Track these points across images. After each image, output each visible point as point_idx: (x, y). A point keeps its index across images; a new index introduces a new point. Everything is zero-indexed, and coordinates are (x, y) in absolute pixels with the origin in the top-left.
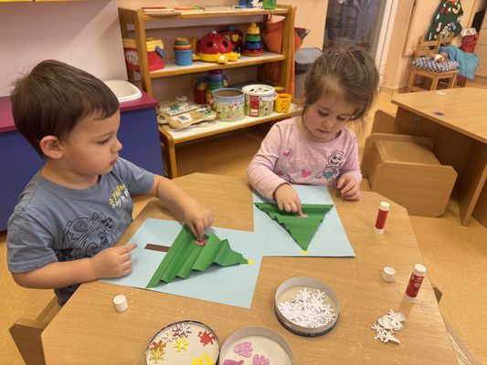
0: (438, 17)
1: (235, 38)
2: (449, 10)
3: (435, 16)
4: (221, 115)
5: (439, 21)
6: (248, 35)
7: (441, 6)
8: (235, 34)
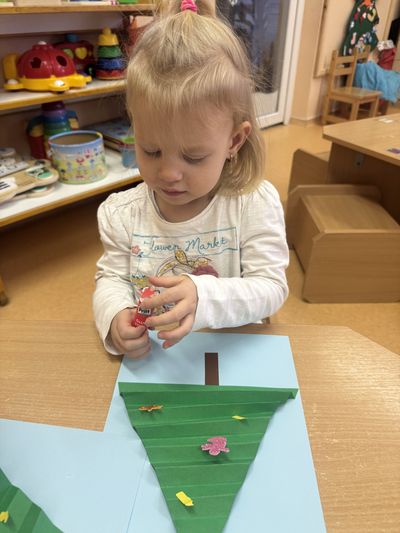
0: (352, 25)
1: (81, 53)
2: (364, 15)
3: (349, 24)
4: (66, 175)
5: (354, 30)
6: (101, 47)
7: (354, 11)
8: (81, 47)
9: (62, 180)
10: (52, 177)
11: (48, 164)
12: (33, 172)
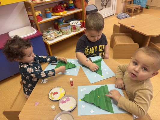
6: (69, 4)
8: (65, 4)
9: (63, 34)
10: (61, 34)
11: (59, 31)
12: (57, 33)
